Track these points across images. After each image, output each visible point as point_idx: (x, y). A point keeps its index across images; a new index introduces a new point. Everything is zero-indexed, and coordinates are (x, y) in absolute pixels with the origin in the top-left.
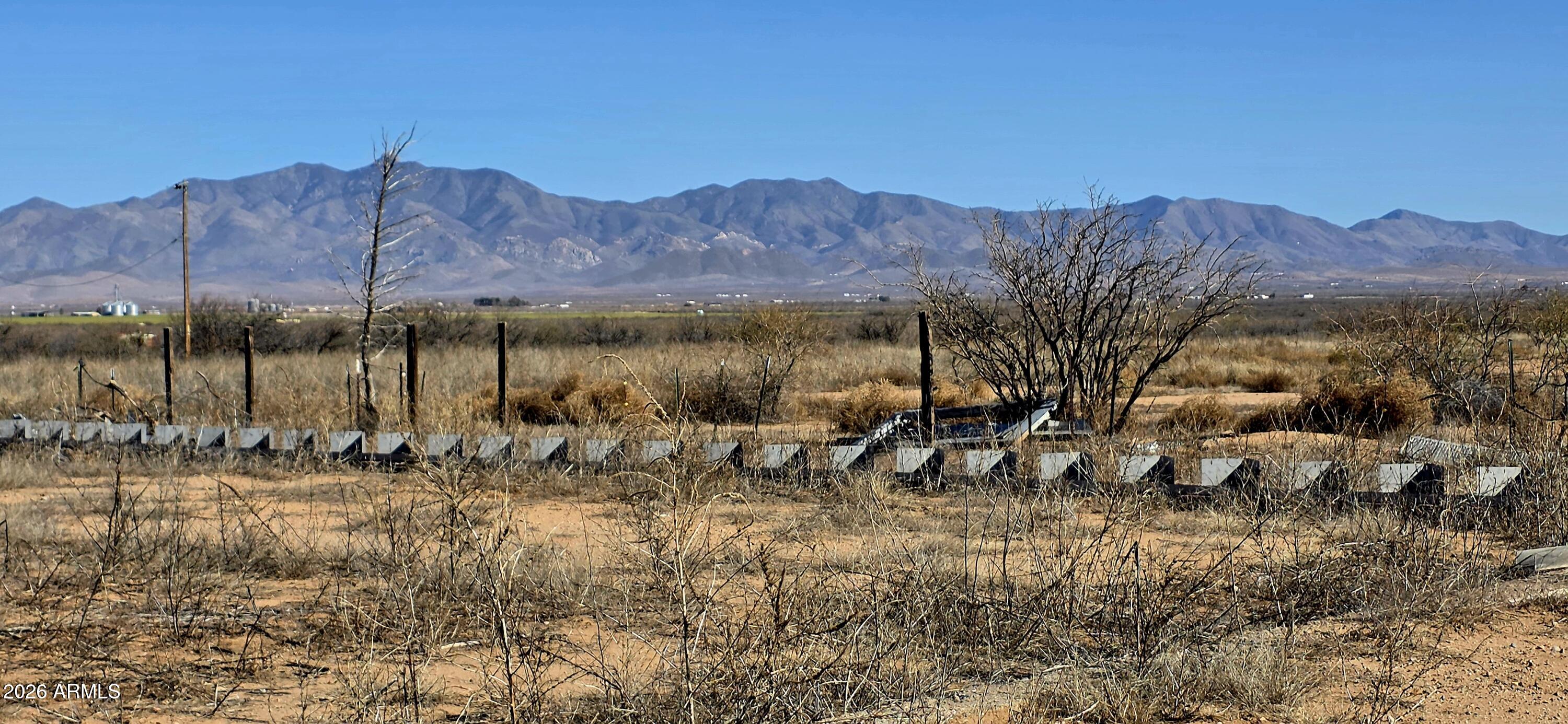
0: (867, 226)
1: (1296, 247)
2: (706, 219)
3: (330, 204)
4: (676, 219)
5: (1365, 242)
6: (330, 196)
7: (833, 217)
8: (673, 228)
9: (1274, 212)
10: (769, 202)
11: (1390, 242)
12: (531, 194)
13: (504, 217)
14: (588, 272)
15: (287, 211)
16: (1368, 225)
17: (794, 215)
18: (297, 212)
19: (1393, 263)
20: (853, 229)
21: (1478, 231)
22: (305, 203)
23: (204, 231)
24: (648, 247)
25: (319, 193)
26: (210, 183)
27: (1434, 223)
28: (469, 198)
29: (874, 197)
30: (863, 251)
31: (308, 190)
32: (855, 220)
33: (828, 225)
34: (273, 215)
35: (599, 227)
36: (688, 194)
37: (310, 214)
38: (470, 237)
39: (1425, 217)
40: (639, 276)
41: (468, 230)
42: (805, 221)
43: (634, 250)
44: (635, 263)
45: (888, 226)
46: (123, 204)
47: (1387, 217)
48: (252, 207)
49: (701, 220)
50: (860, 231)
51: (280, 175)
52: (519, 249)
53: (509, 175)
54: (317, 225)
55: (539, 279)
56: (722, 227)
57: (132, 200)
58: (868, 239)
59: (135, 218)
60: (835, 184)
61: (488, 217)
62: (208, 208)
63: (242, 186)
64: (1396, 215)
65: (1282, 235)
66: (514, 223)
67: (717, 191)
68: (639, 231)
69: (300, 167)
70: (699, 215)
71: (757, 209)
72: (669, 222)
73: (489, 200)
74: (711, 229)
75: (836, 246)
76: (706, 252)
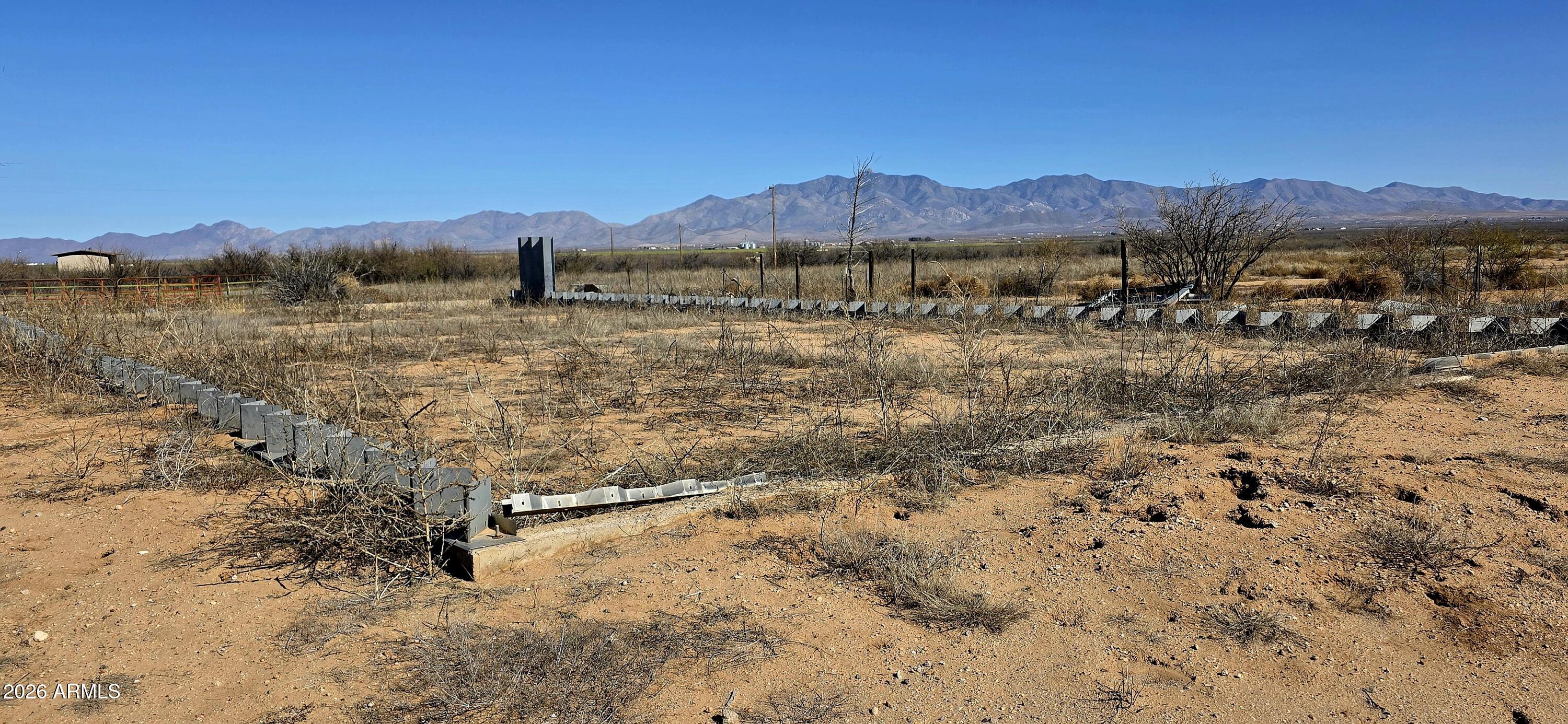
0: (1105, 197)
1: (1337, 203)
2: (1023, 196)
3: (842, 195)
4: (1007, 196)
5: (1375, 200)
6: (842, 191)
7: (1088, 193)
8: (1005, 201)
9: (1324, 184)
10: (1055, 187)
11: (1390, 199)
12: (936, 187)
13: (923, 198)
14: (964, 223)
15: (822, 199)
16: (1378, 190)
17: (1068, 193)
18: (826, 198)
19: (1391, 210)
20: (1098, 199)
21: (1441, 192)
22: (830, 194)
23: (785, 209)
24: (994, 211)
25: (837, 189)
26: (787, 186)
27: (1415, 188)
28: (907, 189)
29: (1109, 182)
30: (1103, 209)
31: (831, 188)
32: (1099, 195)
33: (1085, 198)
34: (815, 200)
35: (970, 201)
36: (1013, 184)
37: (833, 199)
38: (907, 208)
39: (1410, 186)
40: (989, 225)
41: (906, 205)
42: (1073, 196)
43: (987, 212)
44: (986, 219)
45: (1117, 197)
46: (748, 197)
47: (1389, 186)
48: (806, 197)
49: (1020, 197)
50: (1101, 200)
51: (819, 181)
52: (930, 214)
53: (926, 178)
54: (836, 204)
55: (940, 228)
56: (1031, 200)
57: (753, 195)
58: (1106, 204)
59: (754, 203)
60: (1090, 176)
61: (915, 198)
62: (786, 197)
63: (802, 187)
64: (1394, 185)
65: (1329, 197)
66: (928, 201)
67: (1029, 182)
68: (990, 203)
69: (828, 177)
70: (1019, 194)
71: (1049, 190)
72: (1004, 198)
73: (916, 190)
74: (1025, 201)
75: (1089, 208)
76: (1022, 212)
